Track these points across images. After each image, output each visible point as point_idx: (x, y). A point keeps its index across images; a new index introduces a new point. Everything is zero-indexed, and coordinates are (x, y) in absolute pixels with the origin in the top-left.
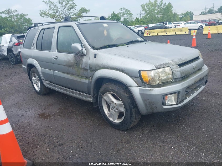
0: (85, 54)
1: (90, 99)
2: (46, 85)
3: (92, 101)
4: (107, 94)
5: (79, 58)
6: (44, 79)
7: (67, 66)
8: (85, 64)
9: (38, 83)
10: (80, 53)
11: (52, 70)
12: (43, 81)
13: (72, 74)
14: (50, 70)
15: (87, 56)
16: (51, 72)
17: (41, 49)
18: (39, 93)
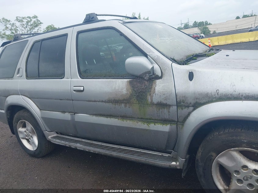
0: (160, 75)
1: (174, 163)
2: (52, 139)
3: (178, 168)
4: (230, 152)
5: (145, 85)
6: (48, 130)
7: (109, 102)
8: (164, 94)
9: (31, 137)
10: (150, 73)
11: (69, 112)
12: (46, 133)
13: (124, 117)
14: (64, 112)
15: (165, 78)
16: (67, 116)
17: (39, 76)
18: (33, 155)
